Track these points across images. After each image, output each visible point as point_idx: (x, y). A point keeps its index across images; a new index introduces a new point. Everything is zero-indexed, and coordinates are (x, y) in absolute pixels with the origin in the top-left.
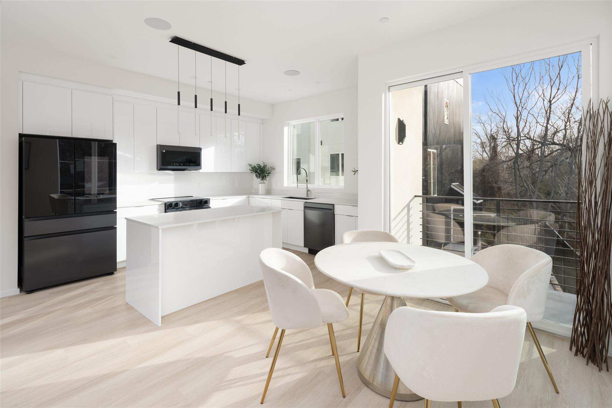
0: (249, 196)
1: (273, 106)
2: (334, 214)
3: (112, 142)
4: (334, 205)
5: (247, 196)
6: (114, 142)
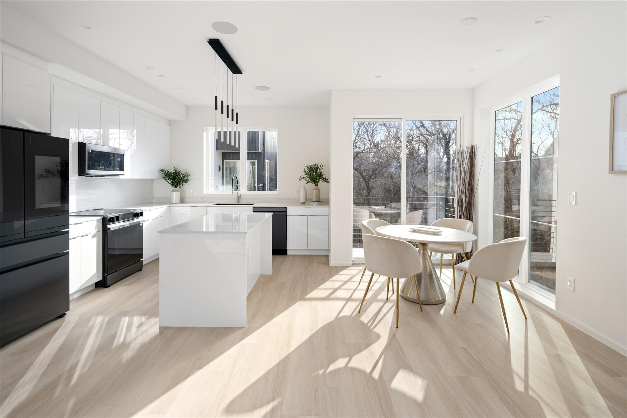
0: (170, 205)
1: (188, 108)
2: (287, 216)
3: (49, 135)
4: (286, 207)
5: (168, 206)
6: (51, 136)
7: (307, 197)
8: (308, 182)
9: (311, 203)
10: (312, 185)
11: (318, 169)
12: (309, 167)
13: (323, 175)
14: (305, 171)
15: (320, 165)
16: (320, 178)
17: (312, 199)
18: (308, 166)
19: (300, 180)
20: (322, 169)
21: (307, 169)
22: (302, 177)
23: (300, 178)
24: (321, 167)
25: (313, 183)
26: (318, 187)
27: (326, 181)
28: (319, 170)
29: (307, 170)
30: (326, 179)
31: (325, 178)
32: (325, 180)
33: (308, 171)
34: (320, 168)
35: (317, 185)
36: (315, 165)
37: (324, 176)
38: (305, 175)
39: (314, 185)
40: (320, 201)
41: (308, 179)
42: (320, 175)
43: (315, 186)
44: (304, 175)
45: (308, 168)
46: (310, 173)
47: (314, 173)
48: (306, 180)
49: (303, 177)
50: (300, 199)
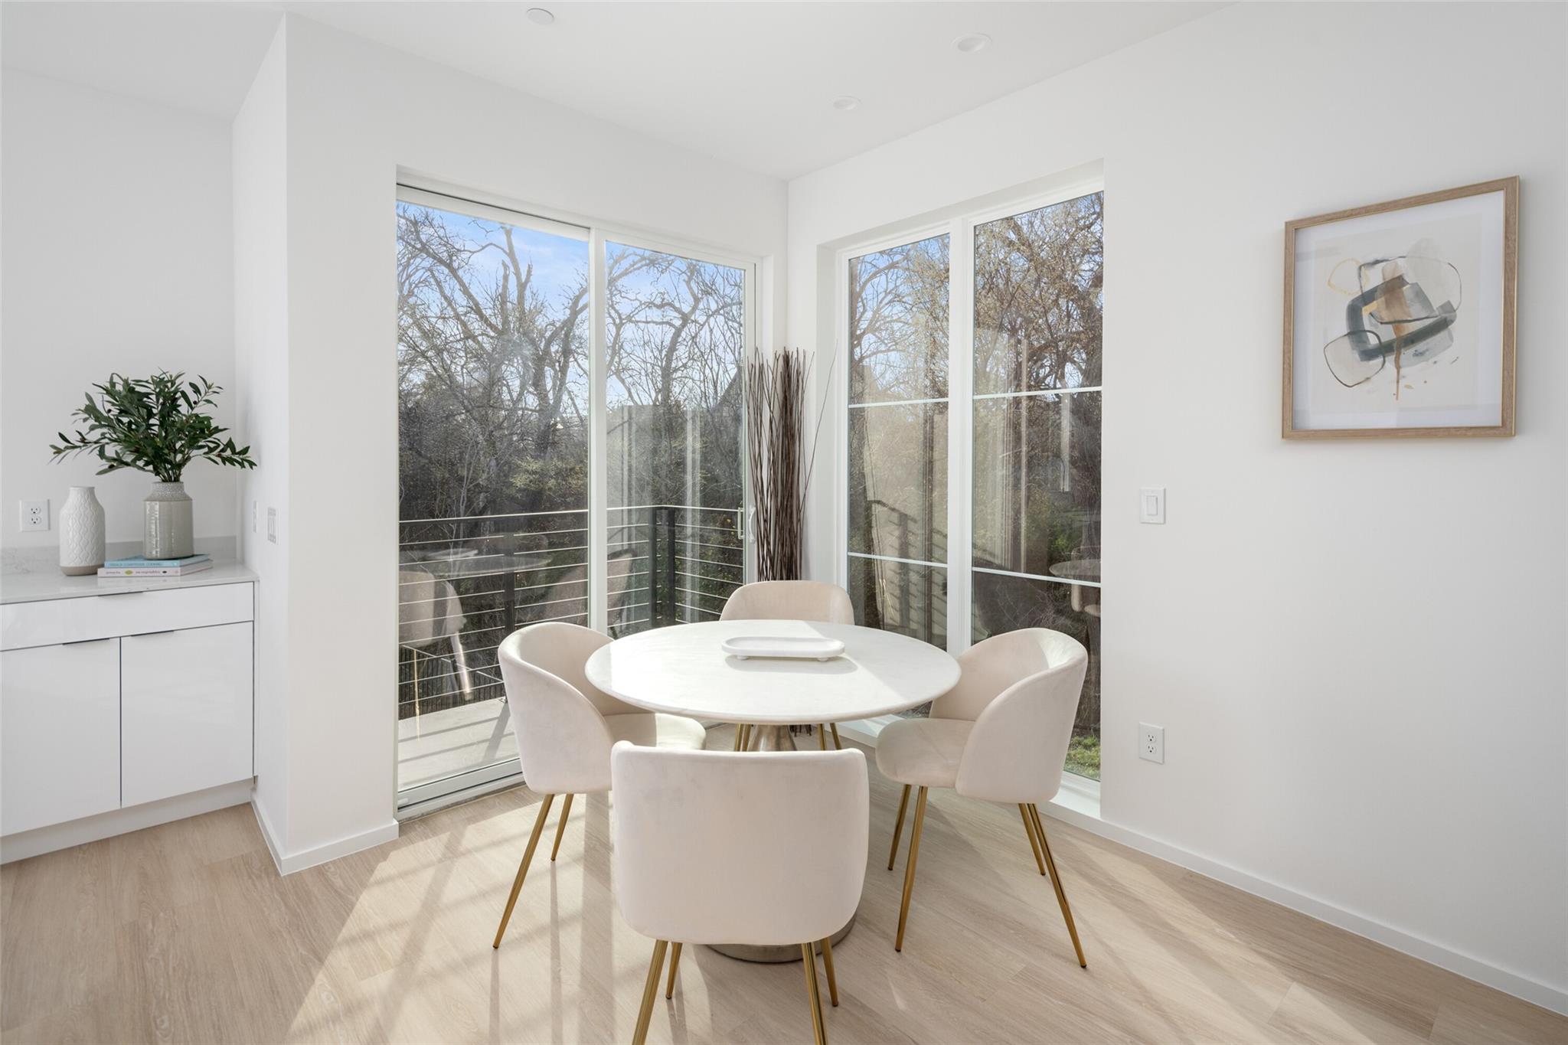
7: (109, 539)
8: (118, 462)
9: (142, 566)
10: (141, 480)
11: (182, 401)
12: (119, 388)
13: (217, 430)
14: (91, 410)
15: (192, 385)
16: (193, 444)
17: (140, 545)
18: (113, 385)
19: (58, 451)
20: (208, 401)
21: (107, 398)
22: (74, 439)
23: (62, 444)
24: (197, 390)
25: (151, 467)
26: (182, 488)
27: (236, 457)
28: (184, 408)
29: (108, 406)
30: (238, 450)
31: (230, 445)
32: (228, 453)
33: (115, 411)
34: (193, 397)
35: (177, 480)
36: (160, 382)
37: (223, 438)
38: (92, 428)
39: (158, 479)
40: (193, 556)
41: (111, 450)
42: (200, 431)
43: (163, 481)
44: (78, 426)
45: (110, 391)
46: (125, 420)
47: (152, 421)
48: (102, 454)
49: (83, 440)
50: (56, 550)
